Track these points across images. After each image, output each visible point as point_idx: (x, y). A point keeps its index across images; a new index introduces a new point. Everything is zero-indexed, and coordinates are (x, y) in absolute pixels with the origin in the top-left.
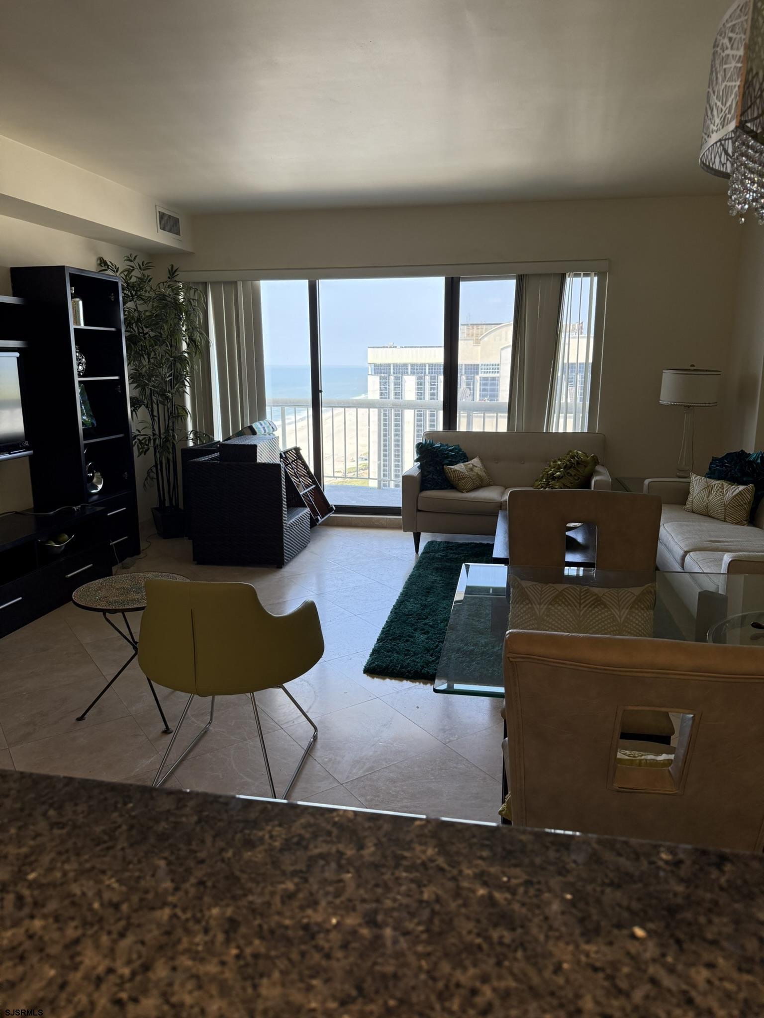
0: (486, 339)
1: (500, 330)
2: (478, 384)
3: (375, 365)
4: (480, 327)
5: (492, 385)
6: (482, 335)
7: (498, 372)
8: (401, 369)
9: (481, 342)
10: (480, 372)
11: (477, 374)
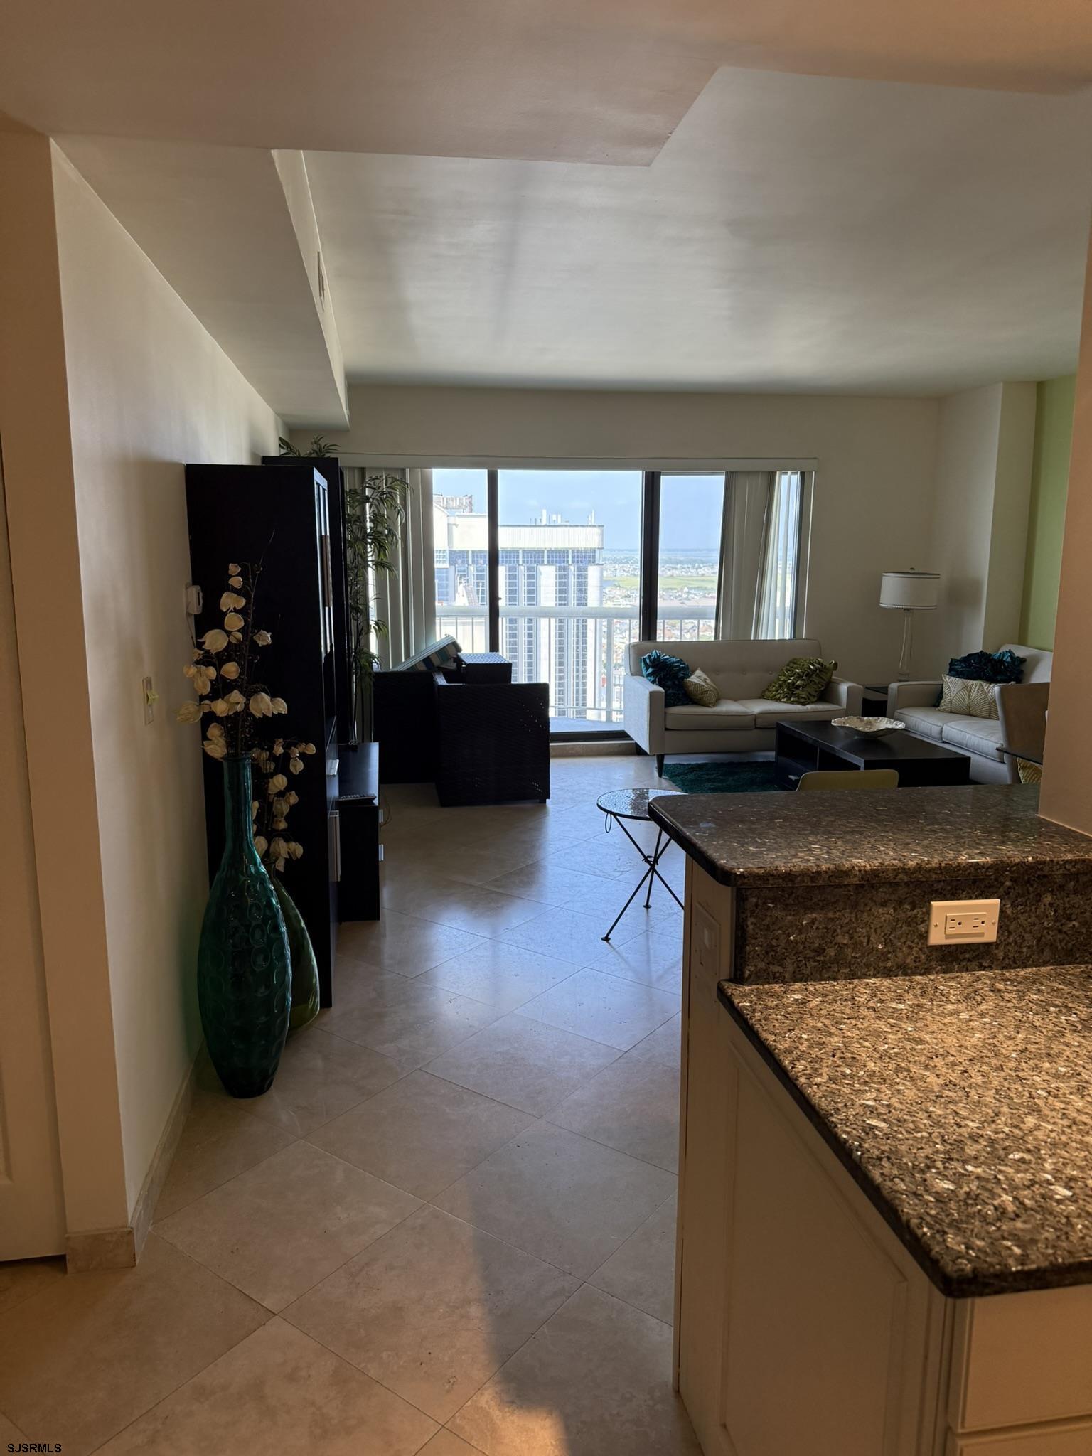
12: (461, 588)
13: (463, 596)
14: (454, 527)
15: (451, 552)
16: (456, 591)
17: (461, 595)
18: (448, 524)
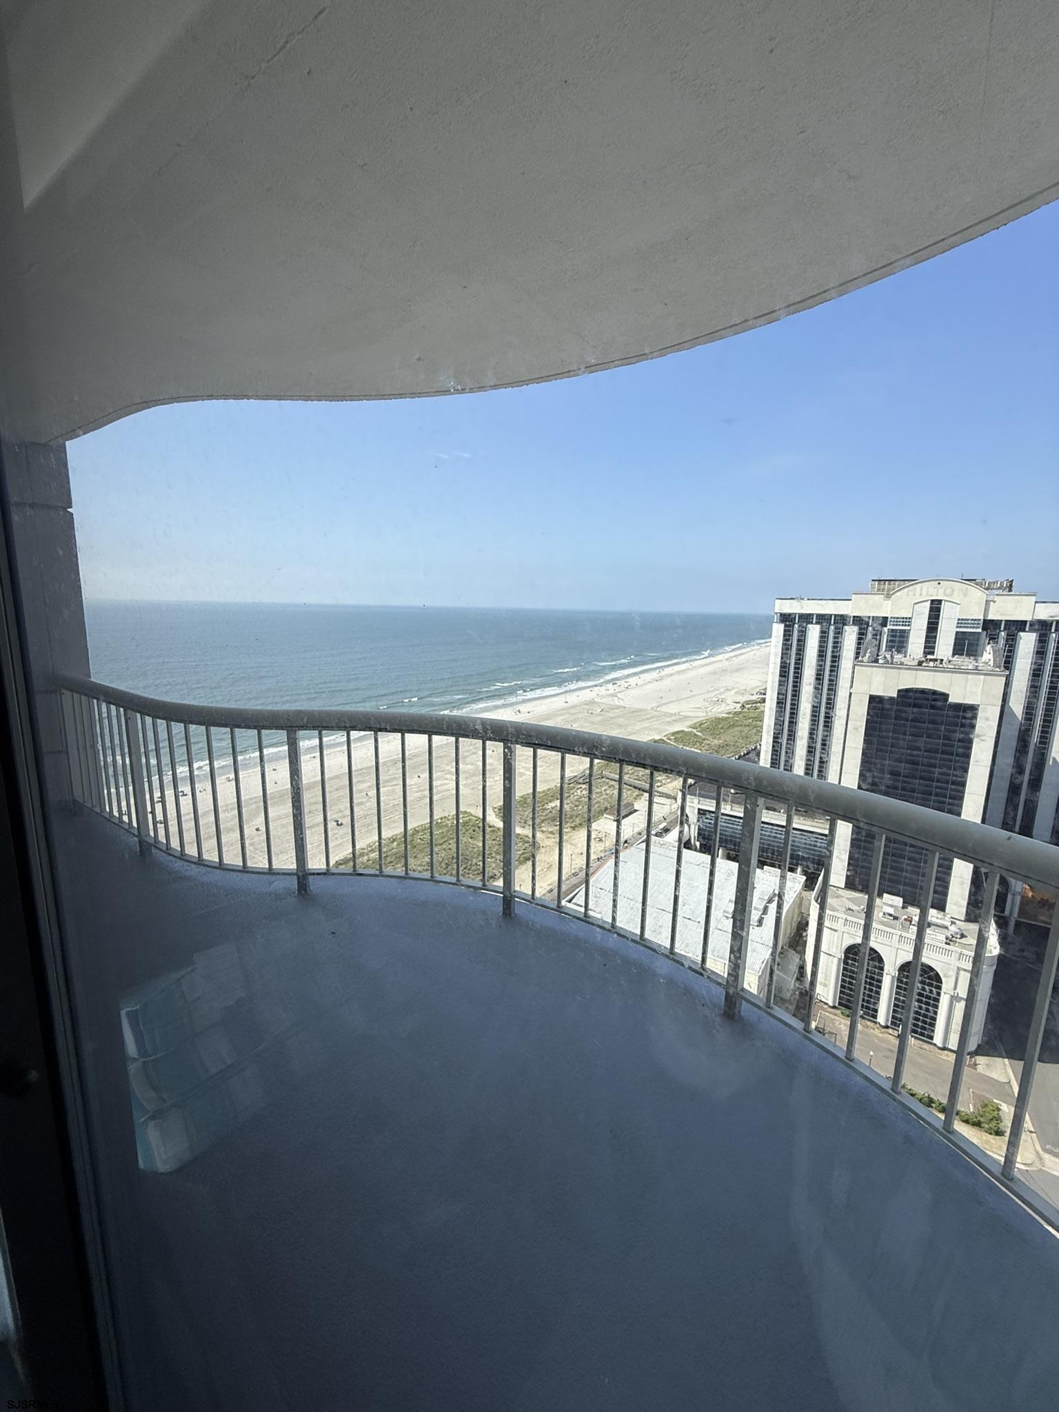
0: (898, 594)
1: (914, 586)
2: (886, 636)
3: (781, 614)
4: (892, 582)
5: (900, 636)
6: (893, 590)
7: (909, 625)
8: (806, 618)
9: (892, 597)
10: (888, 625)
11: (886, 626)
12: (988, 648)
13: (989, 653)
14: (992, 603)
15: (984, 620)
16: (984, 649)
17: (988, 652)
18: (987, 601)
